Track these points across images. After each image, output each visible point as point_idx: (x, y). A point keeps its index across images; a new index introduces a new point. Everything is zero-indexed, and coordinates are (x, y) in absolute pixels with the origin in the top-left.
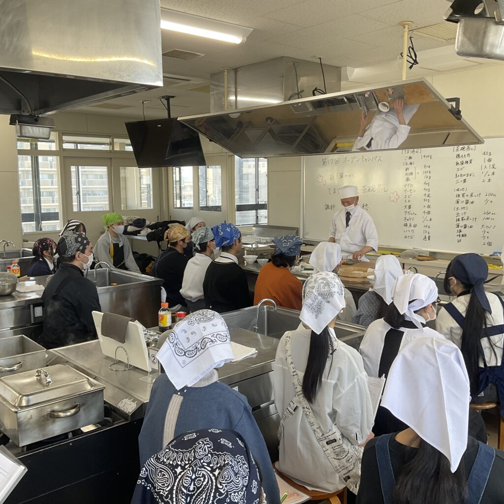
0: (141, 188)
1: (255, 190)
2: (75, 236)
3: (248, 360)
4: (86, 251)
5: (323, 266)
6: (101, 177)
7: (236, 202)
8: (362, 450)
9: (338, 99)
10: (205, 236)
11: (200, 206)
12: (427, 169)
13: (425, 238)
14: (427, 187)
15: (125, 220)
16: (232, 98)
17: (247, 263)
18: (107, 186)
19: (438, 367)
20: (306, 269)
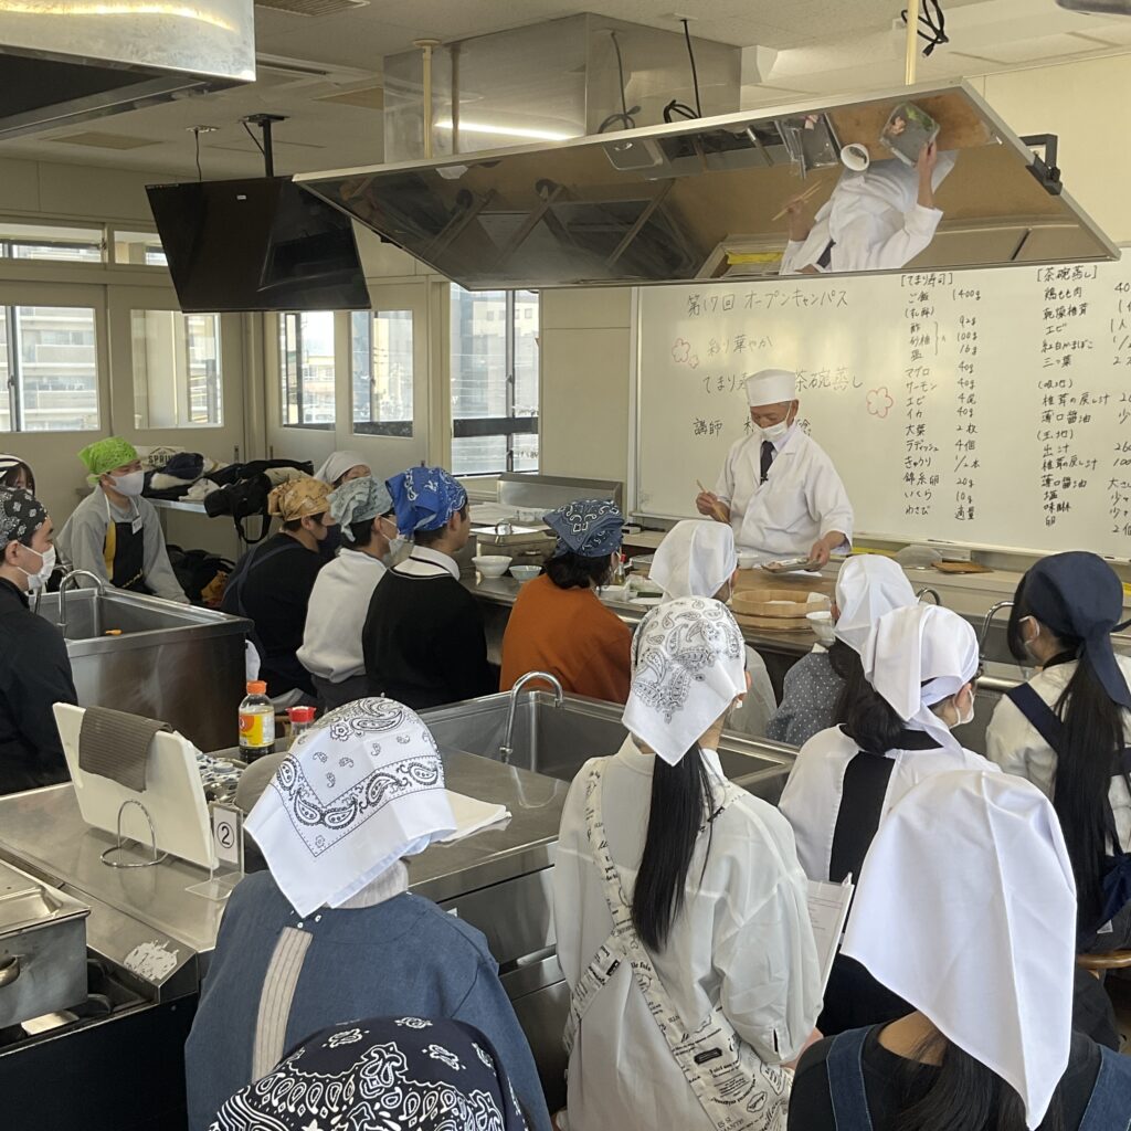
0: (188, 369)
1: (505, 380)
2: (5, 496)
3: (486, 838)
4: (37, 540)
5: (686, 585)
6: (78, 338)
7: (452, 412)
8: (790, 1076)
9: (732, 134)
10: (368, 503)
11: (355, 421)
12: (968, 328)
13: (961, 513)
14: (966, 376)
15: (145, 458)
16: (445, 124)
17: (482, 576)
18: (93, 365)
19: (994, 847)
20: (642, 595)
